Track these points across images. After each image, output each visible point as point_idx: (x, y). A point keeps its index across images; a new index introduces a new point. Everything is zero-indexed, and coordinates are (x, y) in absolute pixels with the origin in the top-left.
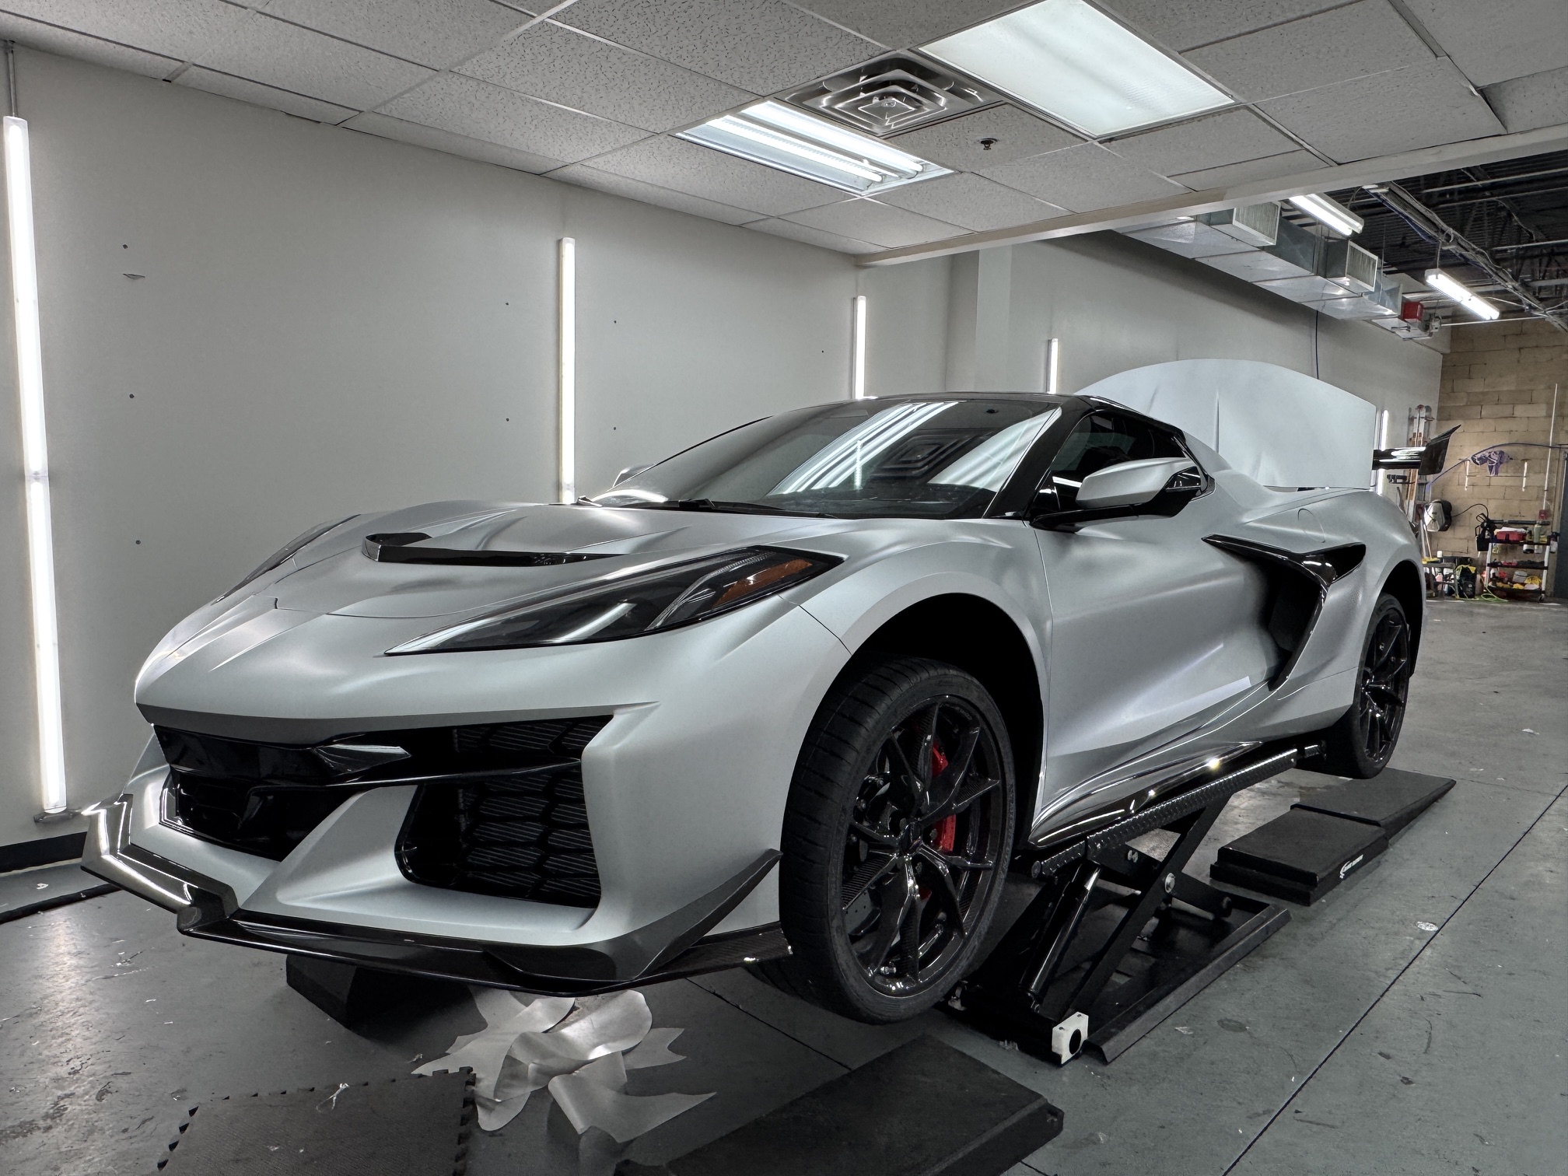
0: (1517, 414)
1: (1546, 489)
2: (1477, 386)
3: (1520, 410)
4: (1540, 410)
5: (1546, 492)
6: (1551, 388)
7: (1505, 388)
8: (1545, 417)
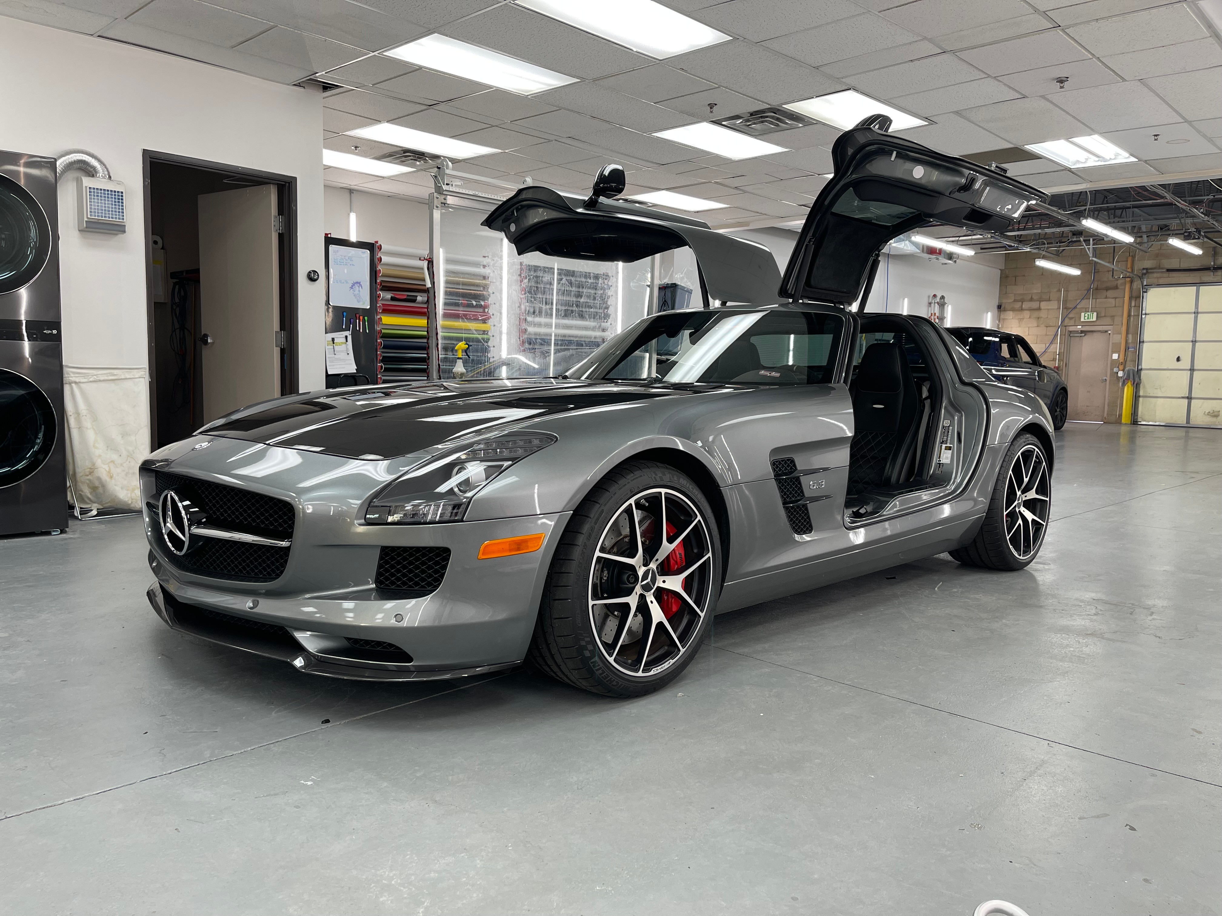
0: (1042, 307)
1: (1058, 353)
2: (1019, 290)
3: (1044, 305)
4: (1053, 305)
5: (1058, 356)
6: (1060, 291)
7: (1035, 291)
8: (1058, 309)
